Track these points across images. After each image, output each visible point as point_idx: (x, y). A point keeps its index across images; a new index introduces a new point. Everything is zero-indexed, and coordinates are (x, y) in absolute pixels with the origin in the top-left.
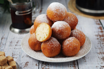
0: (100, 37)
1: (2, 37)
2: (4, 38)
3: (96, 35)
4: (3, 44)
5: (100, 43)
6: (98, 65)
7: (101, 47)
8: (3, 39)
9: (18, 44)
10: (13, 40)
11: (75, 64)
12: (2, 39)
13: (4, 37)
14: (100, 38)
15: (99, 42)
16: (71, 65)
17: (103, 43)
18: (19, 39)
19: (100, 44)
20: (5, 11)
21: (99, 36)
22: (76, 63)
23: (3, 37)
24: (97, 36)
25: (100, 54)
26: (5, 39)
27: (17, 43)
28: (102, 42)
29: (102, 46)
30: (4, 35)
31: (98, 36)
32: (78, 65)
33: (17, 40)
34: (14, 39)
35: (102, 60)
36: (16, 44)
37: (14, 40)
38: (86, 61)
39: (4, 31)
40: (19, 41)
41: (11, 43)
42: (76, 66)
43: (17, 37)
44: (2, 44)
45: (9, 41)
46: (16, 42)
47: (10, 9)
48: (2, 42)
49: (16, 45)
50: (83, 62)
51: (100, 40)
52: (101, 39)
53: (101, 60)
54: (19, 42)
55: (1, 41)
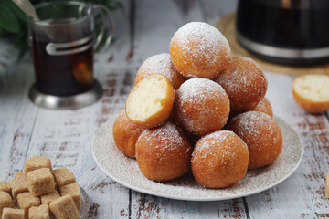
0: (312, 129)
1: (15, 131)
2: (22, 135)
3: (299, 125)
4: (20, 152)
5: (313, 146)
6: (306, 211)
7: (314, 159)
8: (19, 138)
9: (65, 153)
10: (49, 140)
11: (237, 209)
12: (15, 138)
13: (22, 131)
14: (312, 132)
15: (309, 144)
16: (226, 210)
17: (320, 148)
18: (68, 136)
19: (311, 149)
20: (22, 55)
21: (308, 127)
22: (241, 205)
23: (18, 130)
24: (302, 127)
25: (313, 178)
26: (25, 137)
27: (62, 149)
28: (317, 144)
29: (318, 155)
30: (22, 126)
31: (305, 125)
32: (247, 211)
33: (61, 140)
34: (51, 137)
35: (319, 196)
36: (58, 152)
37: (53, 140)
38: (270, 200)
39: (20, 115)
40: (66, 143)
41: (43, 149)
42: (241, 214)
43: (60, 132)
44: (15, 152)
45: (38, 145)
46: (59, 146)
47: (31, 38)
48: (17, 146)
49: (58, 157)
50: (261, 202)
51: (311, 139)
52: (314, 135)
53: (317, 195)
54: (68, 146)
55: (14, 145)
